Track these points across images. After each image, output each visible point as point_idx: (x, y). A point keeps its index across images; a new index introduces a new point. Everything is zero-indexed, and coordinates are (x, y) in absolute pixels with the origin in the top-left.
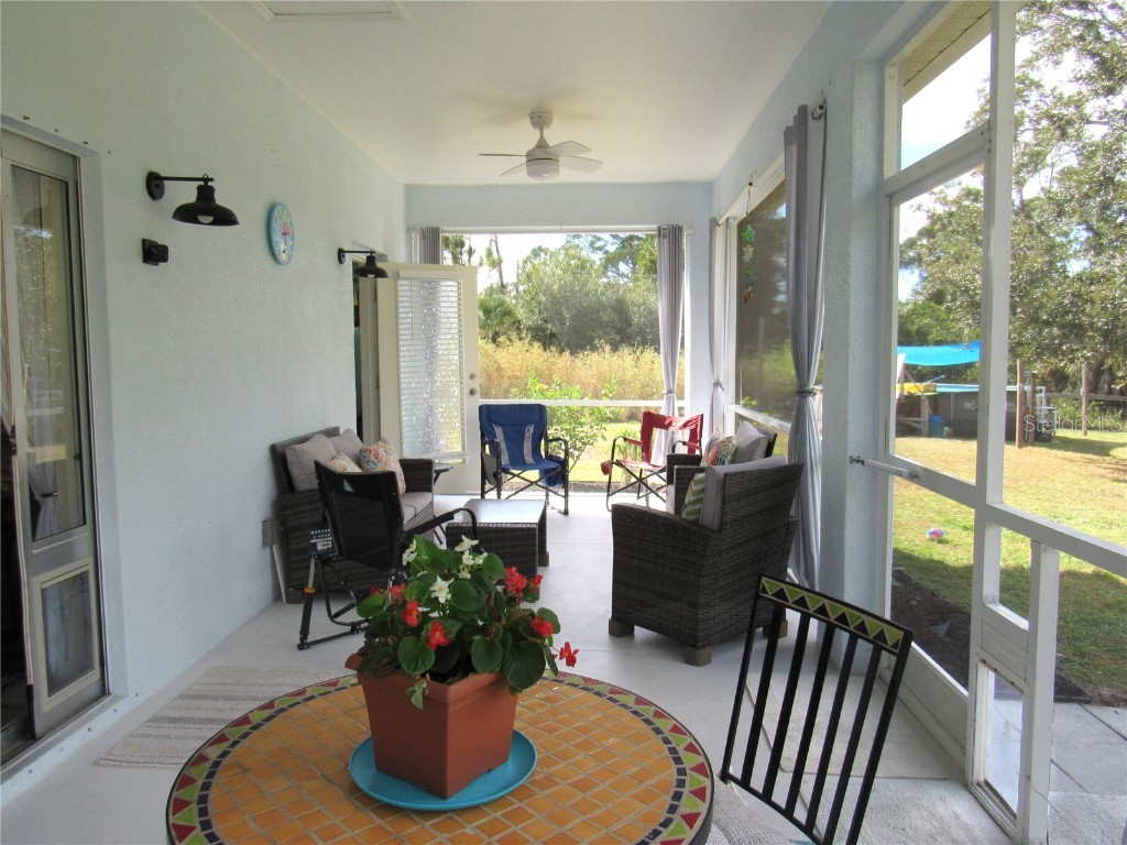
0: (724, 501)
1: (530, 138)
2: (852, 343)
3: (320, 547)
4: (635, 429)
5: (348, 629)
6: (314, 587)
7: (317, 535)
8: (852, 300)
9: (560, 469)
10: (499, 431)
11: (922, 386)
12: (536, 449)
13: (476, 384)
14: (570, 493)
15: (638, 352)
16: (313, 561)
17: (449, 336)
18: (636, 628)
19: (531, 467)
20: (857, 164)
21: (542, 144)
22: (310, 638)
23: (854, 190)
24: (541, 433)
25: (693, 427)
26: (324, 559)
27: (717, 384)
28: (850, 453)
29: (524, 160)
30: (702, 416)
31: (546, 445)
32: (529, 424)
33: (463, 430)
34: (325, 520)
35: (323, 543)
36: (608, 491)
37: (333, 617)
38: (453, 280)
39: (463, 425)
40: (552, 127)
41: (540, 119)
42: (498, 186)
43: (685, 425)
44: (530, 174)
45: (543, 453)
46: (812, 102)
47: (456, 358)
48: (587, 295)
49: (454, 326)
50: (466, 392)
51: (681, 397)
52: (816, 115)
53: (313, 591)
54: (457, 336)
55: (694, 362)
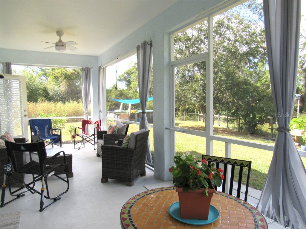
0: (136, 141)
1: (56, 39)
2: (165, 100)
3: (8, 170)
4: (80, 124)
5: (16, 197)
6: (5, 185)
7: (6, 166)
8: (164, 90)
9: (59, 138)
10: (36, 128)
11: (135, 111)
12: (49, 132)
13: (26, 113)
14: (62, 145)
15: (56, 103)
16: (5, 175)
17: (17, 98)
18: (109, 179)
19: (48, 138)
20: (165, 57)
21: (60, 41)
22: (5, 202)
23: (164, 63)
24: (50, 128)
25: (98, 123)
26: (9, 174)
27: (100, 111)
28: (165, 127)
29: (55, 45)
30: (100, 120)
31: (52, 131)
32: (46, 125)
33: (22, 128)
34: (9, 161)
35: (9, 169)
36: (75, 143)
37: (12, 193)
38: (18, 80)
39: (22, 126)
40: (63, 36)
41: (60, 33)
42: (32, 51)
43: (95, 123)
44: (56, 49)
45: (51, 133)
46: (148, 40)
47: (19, 105)
48: (34, 85)
49: (19, 94)
50: (23, 115)
51: (90, 115)
52: (148, 44)
53: (6, 186)
54: (19, 98)
55: (94, 105)
